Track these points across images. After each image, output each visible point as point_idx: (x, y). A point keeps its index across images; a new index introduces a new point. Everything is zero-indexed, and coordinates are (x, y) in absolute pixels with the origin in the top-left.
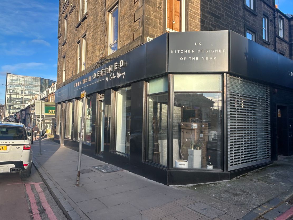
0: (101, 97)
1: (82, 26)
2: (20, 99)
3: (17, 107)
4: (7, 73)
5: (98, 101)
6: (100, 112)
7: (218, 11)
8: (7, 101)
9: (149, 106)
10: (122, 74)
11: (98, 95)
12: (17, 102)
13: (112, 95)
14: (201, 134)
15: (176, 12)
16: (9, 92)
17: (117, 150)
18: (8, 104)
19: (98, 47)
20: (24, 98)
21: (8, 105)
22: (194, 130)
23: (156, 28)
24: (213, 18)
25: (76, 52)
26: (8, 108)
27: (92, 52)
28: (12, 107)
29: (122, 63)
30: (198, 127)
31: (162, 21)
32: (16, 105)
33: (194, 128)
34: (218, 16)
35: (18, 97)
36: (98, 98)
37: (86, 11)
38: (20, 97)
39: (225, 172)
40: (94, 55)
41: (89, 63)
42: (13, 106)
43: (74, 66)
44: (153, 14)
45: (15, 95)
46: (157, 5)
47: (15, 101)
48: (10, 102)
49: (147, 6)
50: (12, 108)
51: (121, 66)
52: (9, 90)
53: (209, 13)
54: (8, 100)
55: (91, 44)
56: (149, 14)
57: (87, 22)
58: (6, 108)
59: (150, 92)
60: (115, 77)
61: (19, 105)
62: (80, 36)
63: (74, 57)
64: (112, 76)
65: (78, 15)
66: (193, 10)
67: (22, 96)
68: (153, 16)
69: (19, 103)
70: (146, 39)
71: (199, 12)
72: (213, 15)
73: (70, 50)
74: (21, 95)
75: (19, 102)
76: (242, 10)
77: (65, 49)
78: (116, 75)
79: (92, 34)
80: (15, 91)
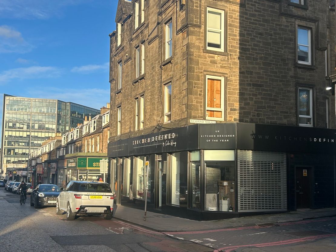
0: (159, 157)
1: (140, 84)
2: (25, 137)
3: (20, 151)
4: (5, 95)
5: (156, 161)
6: (158, 171)
7: (260, 80)
8: (5, 141)
9: (192, 169)
10: (174, 143)
11: (156, 156)
12: (20, 144)
13: (168, 158)
14: (231, 190)
15: (217, 91)
16: (7, 128)
17: (172, 204)
18: (6, 146)
19: (155, 112)
20: (32, 136)
21: (6, 149)
22: (225, 186)
23: (198, 110)
24: (254, 88)
25: (134, 108)
26: (6, 154)
27: (150, 115)
28: (12, 151)
29: (174, 135)
30: (229, 184)
31: (202, 104)
32: (19, 148)
33: (225, 185)
34: (261, 84)
35: (21, 134)
36: (156, 158)
37: (143, 72)
38: (25, 135)
40: (152, 118)
41: (147, 124)
42: (14, 150)
43: (132, 122)
44: (195, 101)
45: (18, 131)
46: (199, 93)
47: (17, 142)
48: (9, 143)
49: (190, 96)
50: (12, 154)
51: (173, 137)
52: (7, 123)
53: (249, 85)
54: (7, 141)
55: (149, 107)
56: (192, 102)
57: (145, 83)
58: (3, 154)
59: (192, 159)
60: (169, 144)
61: (24, 148)
62: (138, 93)
63: (131, 112)
64: (167, 143)
65: (135, 69)
66: (232, 87)
67: (28, 133)
68: (195, 103)
69: (23, 146)
70: (190, 121)
71: (238, 87)
72: (254, 85)
73: (127, 102)
74: (27, 131)
75: (24, 144)
76: (293, 69)
77: (120, 99)
78: (170, 143)
79: (150, 97)
80: (18, 125)
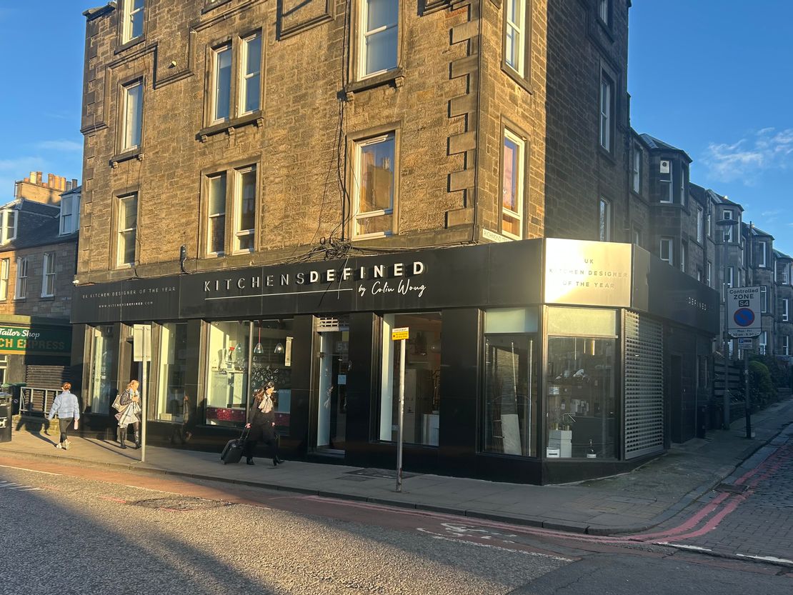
0: (324, 325)
1: (233, 137)
5: (314, 333)
6: (317, 357)
7: (564, 164)
10: (416, 288)
11: (316, 320)
13: (374, 324)
14: (562, 404)
17: (381, 439)
19: (313, 209)
22: (554, 396)
23: (491, 210)
25: (203, 198)
27: (287, 216)
29: (419, 268)
31: (497, 196)
36: (315, 327)
39: (621, 461)
40: (296, 225)
41: (272, 240)
44: (487, 184)
46: (493, 166)
49: (481, 170)
51: (415, 273)
55: (279, 196)
56: (484, 186)
57: (259, 136)
60: (391, 290)
62: (223, 162)
63: (190, 208)
64: (380, 286)
66: (534, 169)
68: (488, 189)
70: (482, 233)
73: (166, 184)
76: (596, 156)
77: (134, 174)
78: (393, 286)
